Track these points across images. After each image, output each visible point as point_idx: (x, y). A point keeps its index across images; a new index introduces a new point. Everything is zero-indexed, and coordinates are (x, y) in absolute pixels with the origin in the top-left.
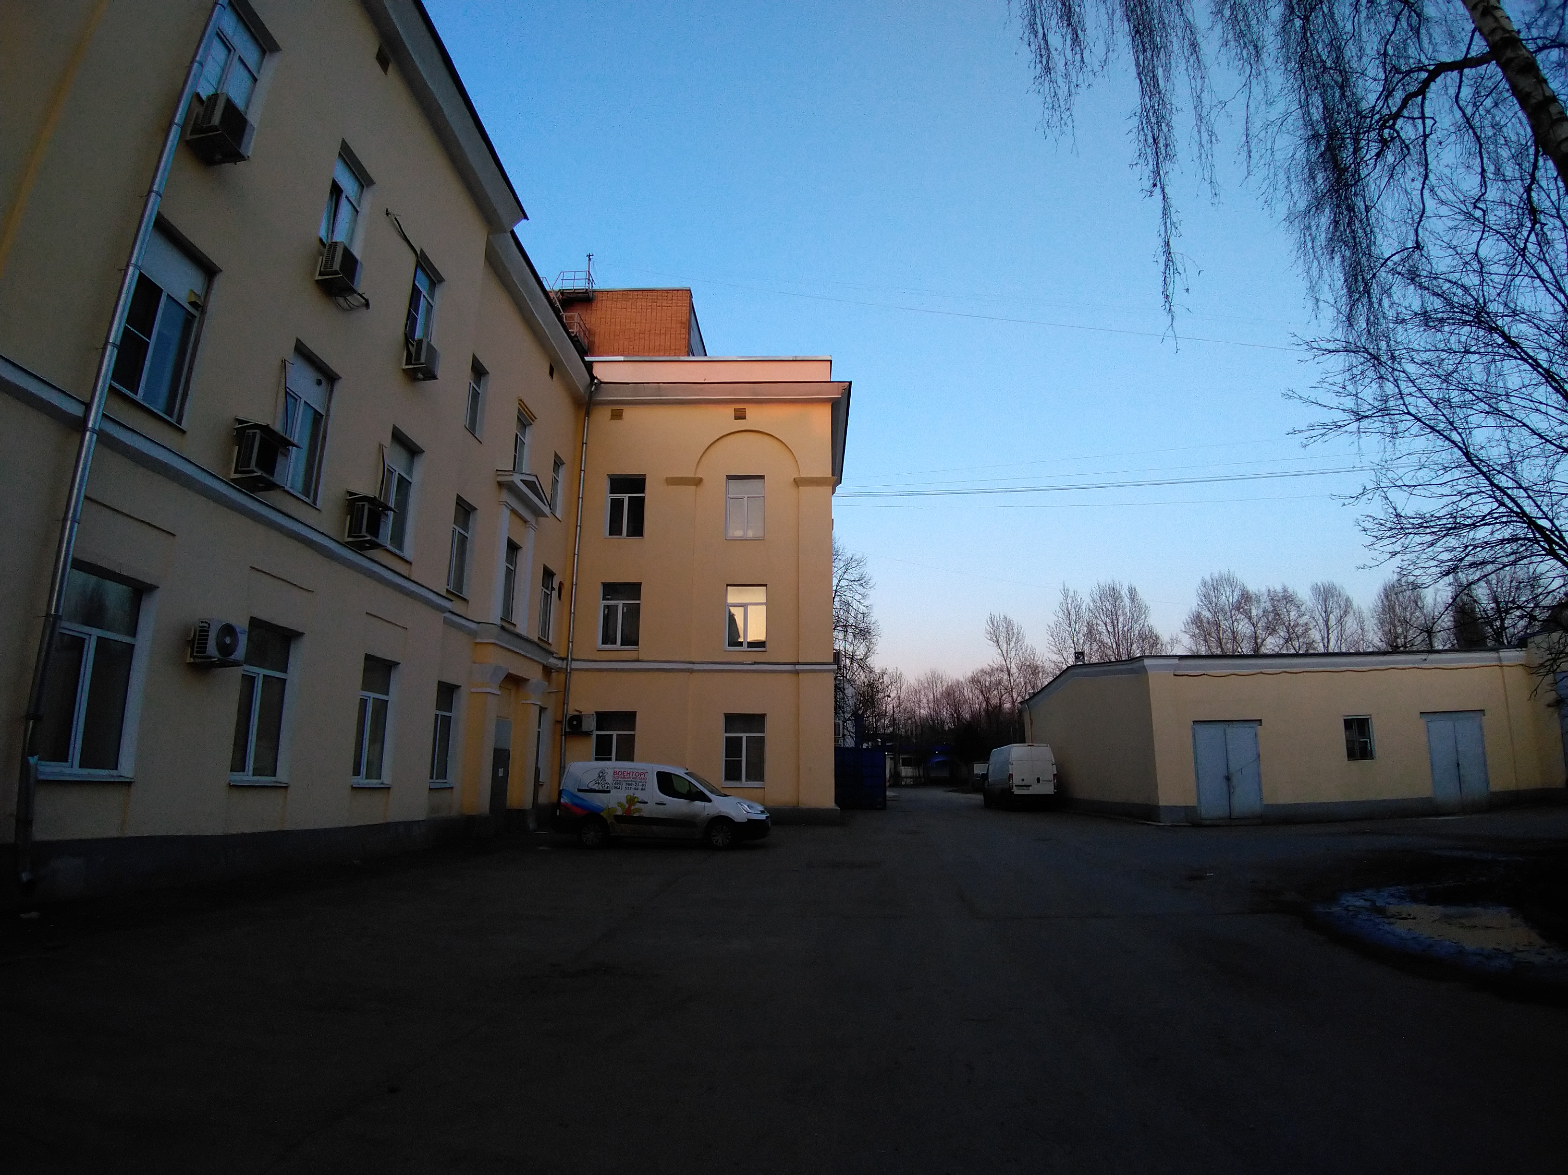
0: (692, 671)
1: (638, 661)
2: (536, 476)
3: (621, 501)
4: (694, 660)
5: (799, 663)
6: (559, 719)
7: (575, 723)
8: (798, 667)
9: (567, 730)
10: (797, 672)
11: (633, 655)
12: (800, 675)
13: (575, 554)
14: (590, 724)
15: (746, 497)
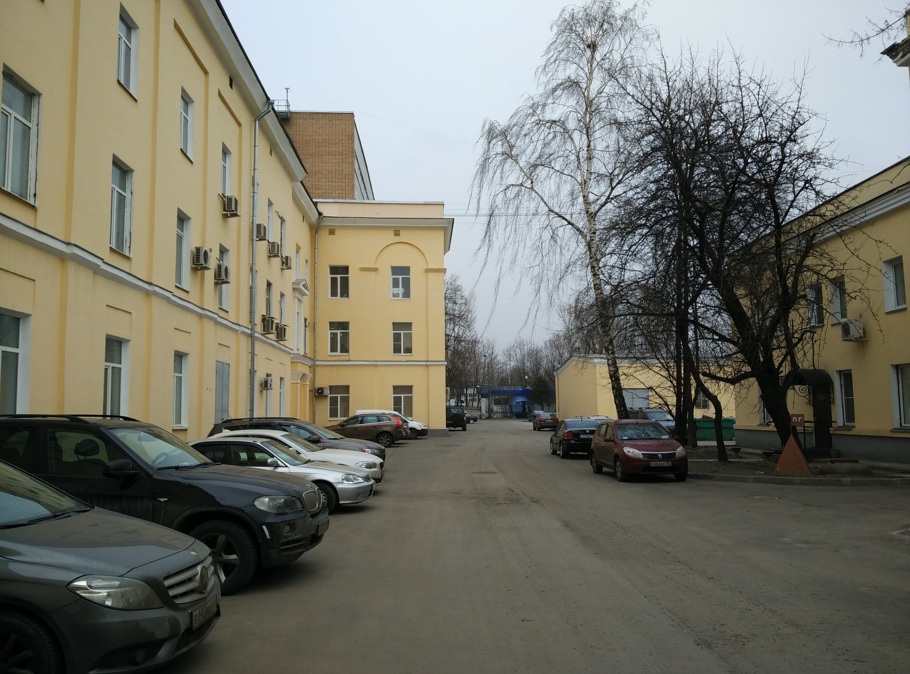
0: (376, 366)
1: (349, 361)
2: (306, 280)
3: (336, 279)
4: (377, 360)
5: (428, 361)
6: (312, 390)
7: (320, 391)
8: (428, 363)
9: (316, 394)
10: (428, 366)
11: (346, 358)
12: (429, 367)
14: (327, 392)
15: (400, 277)
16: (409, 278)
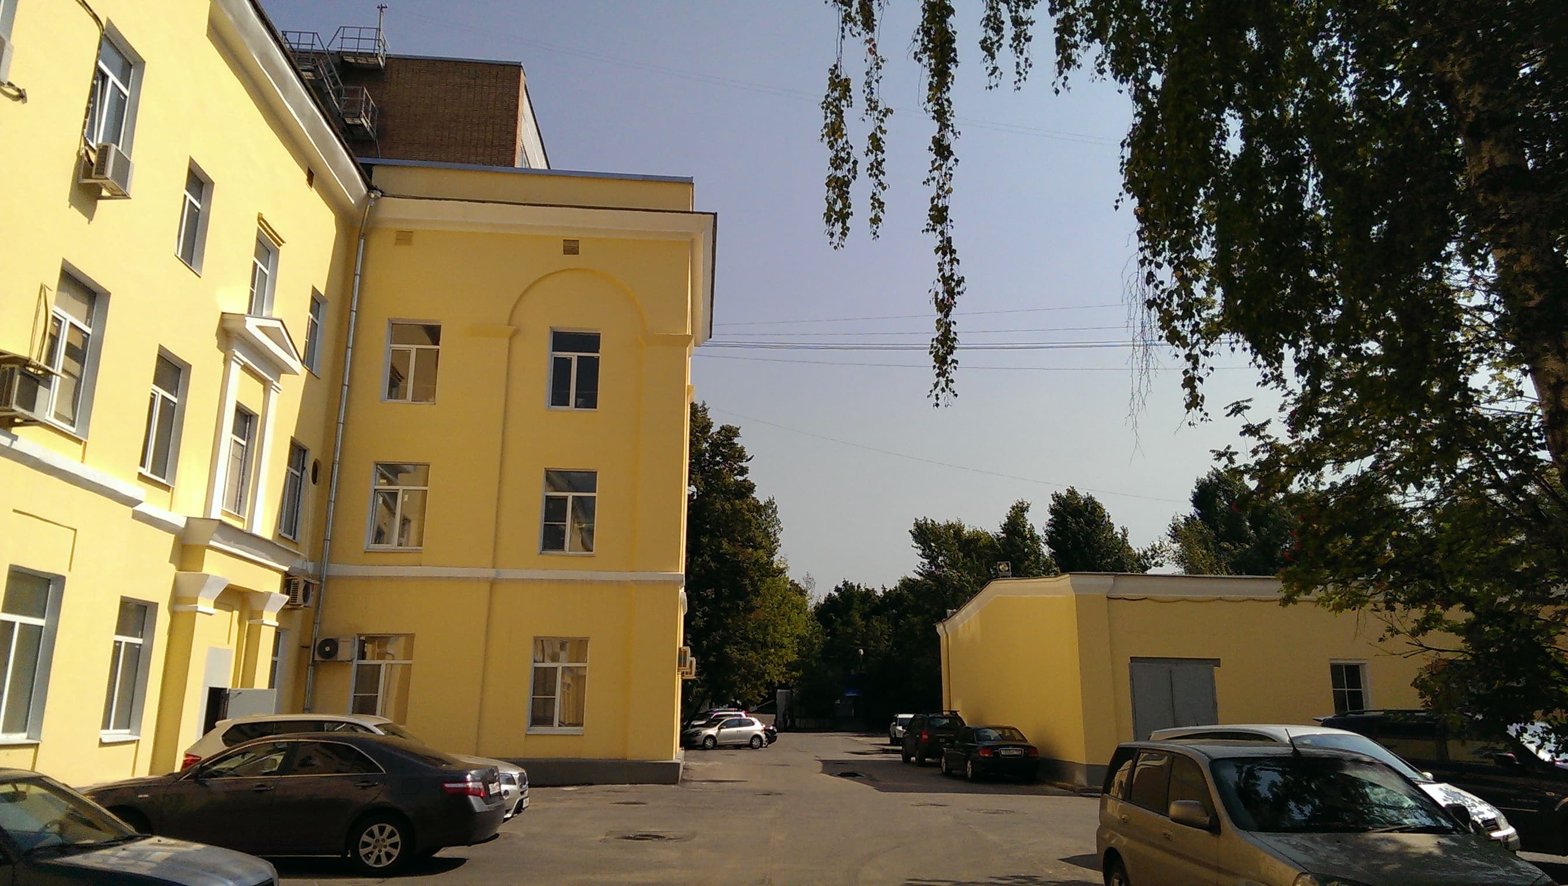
0: (492, 582)
1: (420, 567)
2: (282, 322)
3: (406, 354)
5: (634, 572)
6: (307, 644)
7: (327, 649)
8: (633, 577)
9: (317, 658)
10: (632, 584)
11: (414, 560)
12: (635, 587)
13: (338, 423)
14: (347, 651)
15: (574, 356)
16: (596, 360)
